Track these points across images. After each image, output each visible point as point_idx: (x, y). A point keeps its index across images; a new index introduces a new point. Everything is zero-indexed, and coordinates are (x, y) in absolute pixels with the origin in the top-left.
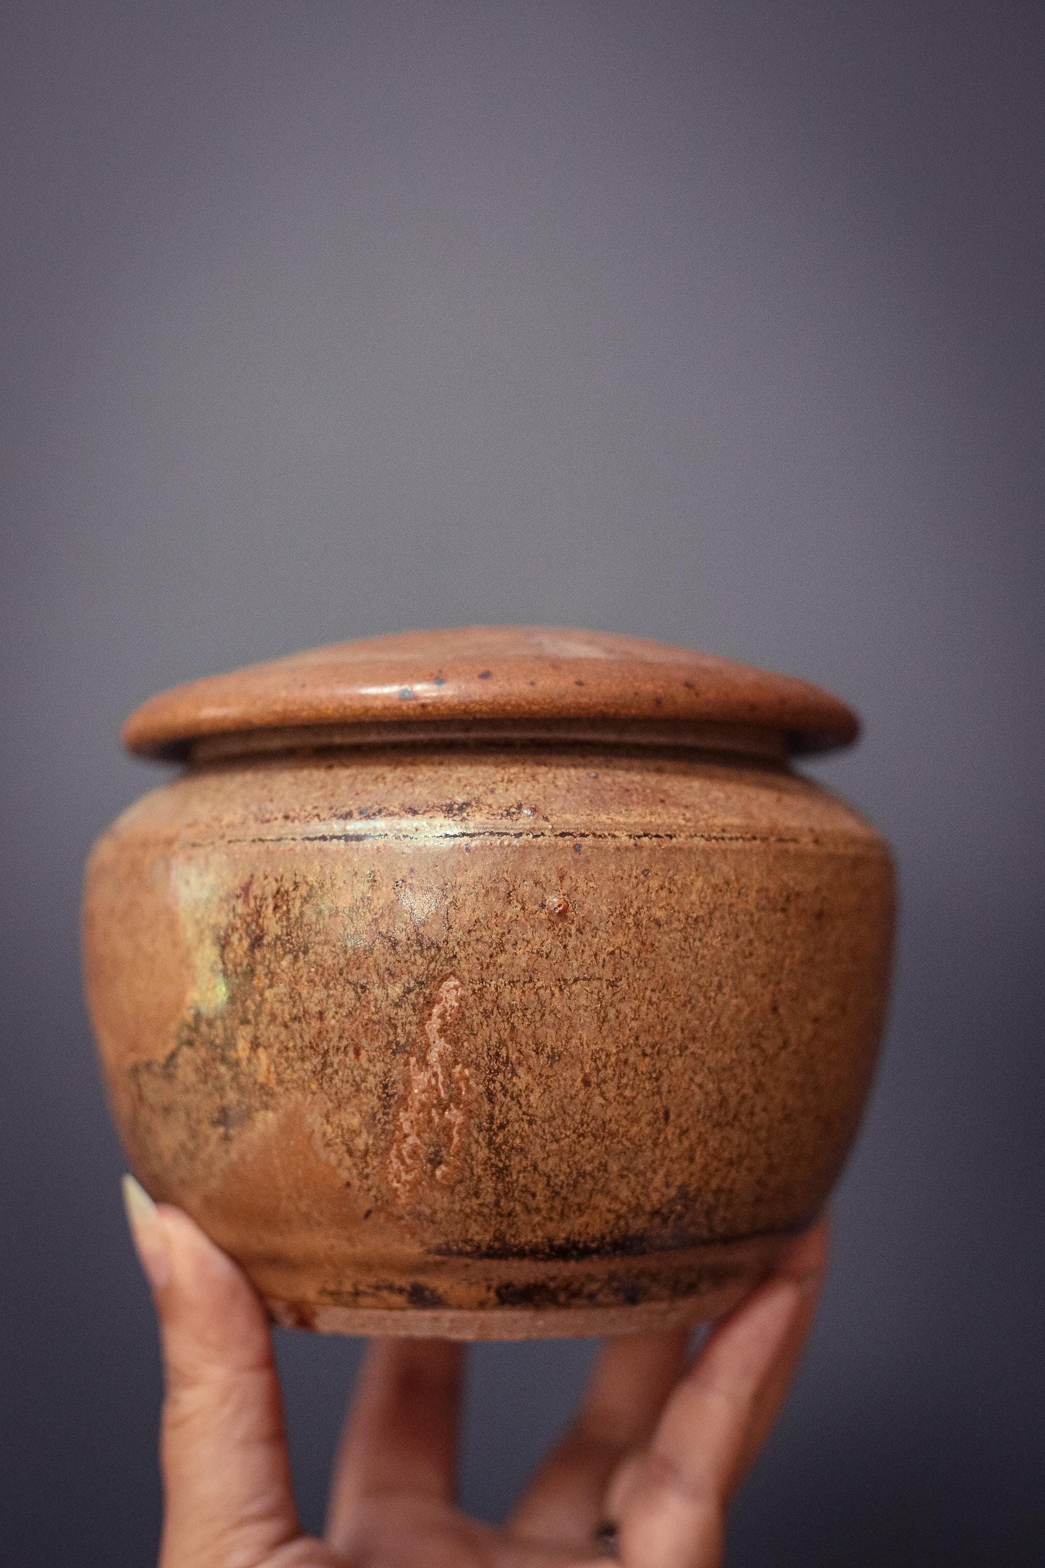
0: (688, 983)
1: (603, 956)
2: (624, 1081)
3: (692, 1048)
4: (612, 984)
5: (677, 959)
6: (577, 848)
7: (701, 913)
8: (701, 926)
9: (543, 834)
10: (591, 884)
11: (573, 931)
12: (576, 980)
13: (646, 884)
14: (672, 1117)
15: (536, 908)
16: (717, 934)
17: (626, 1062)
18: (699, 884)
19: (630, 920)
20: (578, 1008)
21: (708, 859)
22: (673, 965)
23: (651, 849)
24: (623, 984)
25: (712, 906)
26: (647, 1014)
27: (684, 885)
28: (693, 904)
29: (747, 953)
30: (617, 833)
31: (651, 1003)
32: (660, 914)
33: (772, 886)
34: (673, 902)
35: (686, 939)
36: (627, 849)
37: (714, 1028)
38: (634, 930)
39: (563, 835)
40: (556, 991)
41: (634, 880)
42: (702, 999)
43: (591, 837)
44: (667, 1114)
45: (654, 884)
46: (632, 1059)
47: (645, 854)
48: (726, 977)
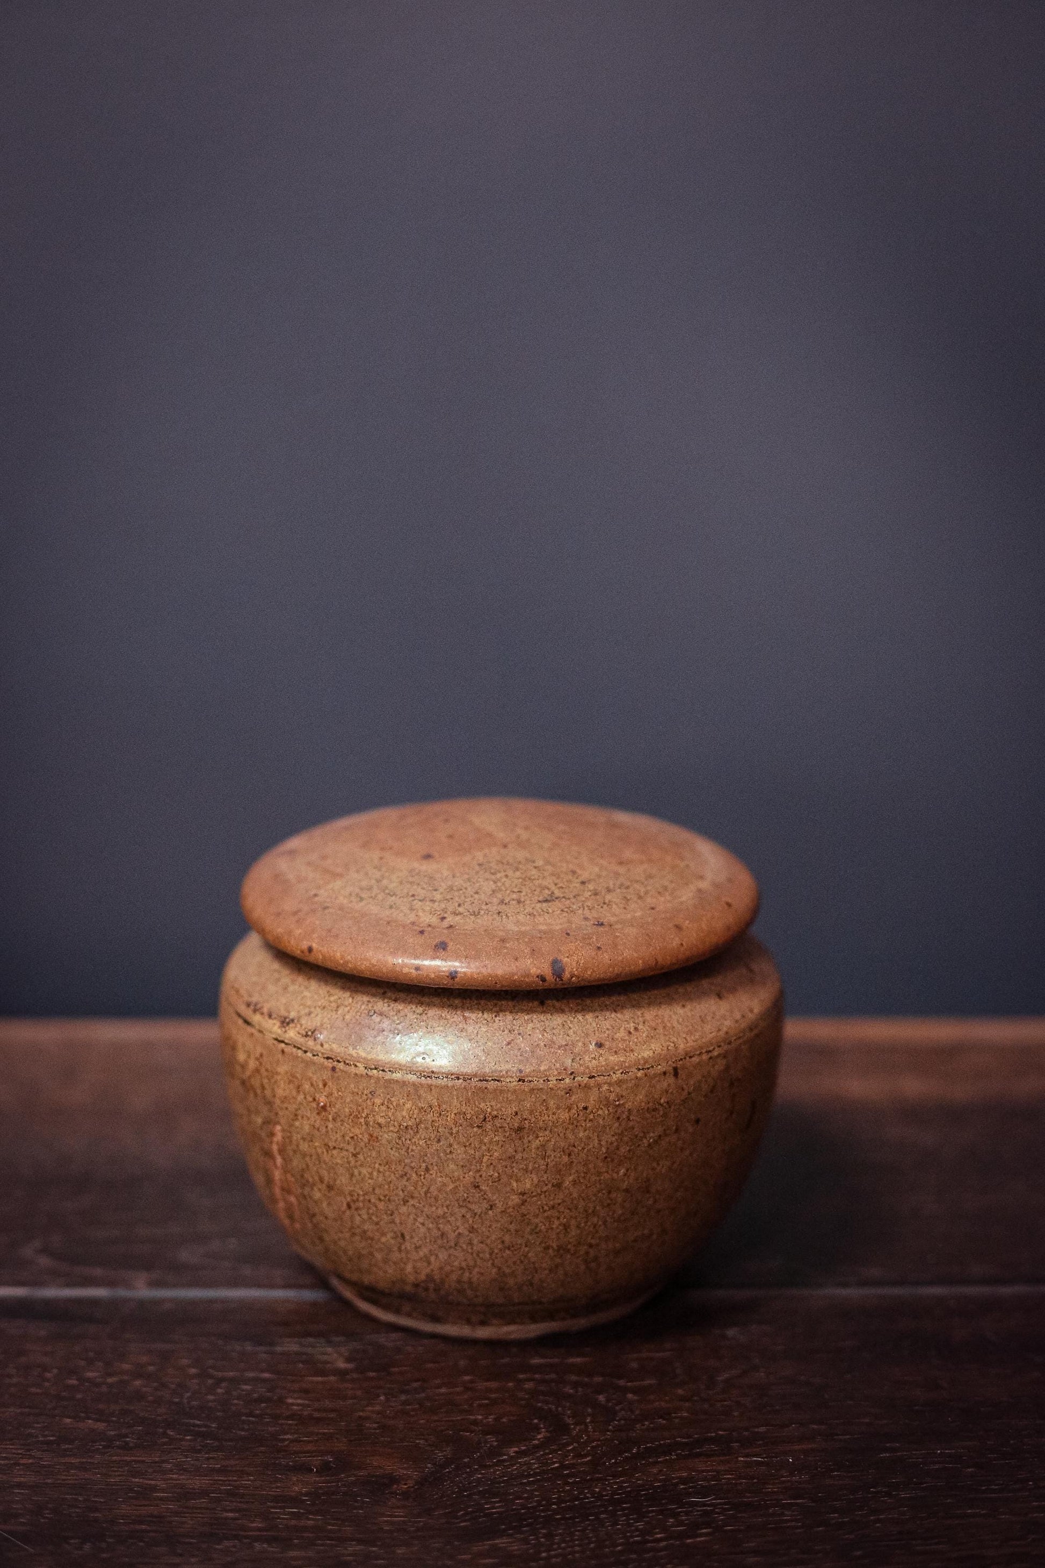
0: (403, 1164)
1: (347, 1138)
2: (371, 1211)
3: (412, 1202)
4: (355, 1155)
5: (394, 1149)
6: (334, 1069)
7: (410, 1123)
8: (410, 1131)
9: (318, 1055)
10: (340, 1093)
11: (331, 1118)
12: (335, 1148)
13: (372, 1100)
14: (407, 1237)
15: (311, 1099)
16: (423, 1137)
17: (369, 1201)
18: (408, 1106)
19: (362, 1120)
20: (337, 1164)
21: (416, 1091)
22: (392, 1153)
23: (377, 1079)
24: (361, 1157)
25: (417, 1120)
26: (378, 1177)
27: (398, 1105)
28: (404, 1117)
29: (448, 1151)
30: (358, 1064)
31: (379, 1171)
32: (381, 1121)
33: (470, 1111)
34: (390, 1114)
35: (400, 1138)
36: (362, 1075)
37: (426, 1193)
38: (364, 1127)
39: (328, 1058)
40: (325, 1151)
41: (366, 1097)
42: (414, 1175)
43: (342, 1063)
44: (403, 1235)
45: (378, 1101)
46: (373, 1200)
47: (372, 1081)
48: (432, 1164)
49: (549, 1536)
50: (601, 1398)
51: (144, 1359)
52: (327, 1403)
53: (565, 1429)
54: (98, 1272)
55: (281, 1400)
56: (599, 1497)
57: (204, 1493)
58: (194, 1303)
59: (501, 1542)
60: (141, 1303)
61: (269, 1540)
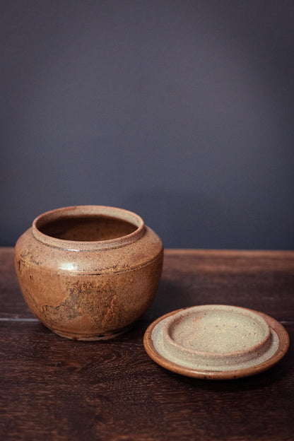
49: (113, 383)
50: (131, 349)
51: (16, 337)
52: (61, 349)
53: (121, 356)
54: (6, 314)
55: (49, 348)
56: (127, 373)
57: (27, 371)
58: (30, 322)
59: (101, 384)
60: (17, 322)
61: (43, 383)
